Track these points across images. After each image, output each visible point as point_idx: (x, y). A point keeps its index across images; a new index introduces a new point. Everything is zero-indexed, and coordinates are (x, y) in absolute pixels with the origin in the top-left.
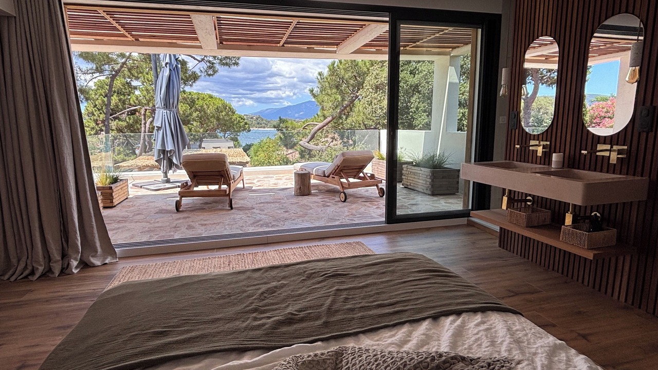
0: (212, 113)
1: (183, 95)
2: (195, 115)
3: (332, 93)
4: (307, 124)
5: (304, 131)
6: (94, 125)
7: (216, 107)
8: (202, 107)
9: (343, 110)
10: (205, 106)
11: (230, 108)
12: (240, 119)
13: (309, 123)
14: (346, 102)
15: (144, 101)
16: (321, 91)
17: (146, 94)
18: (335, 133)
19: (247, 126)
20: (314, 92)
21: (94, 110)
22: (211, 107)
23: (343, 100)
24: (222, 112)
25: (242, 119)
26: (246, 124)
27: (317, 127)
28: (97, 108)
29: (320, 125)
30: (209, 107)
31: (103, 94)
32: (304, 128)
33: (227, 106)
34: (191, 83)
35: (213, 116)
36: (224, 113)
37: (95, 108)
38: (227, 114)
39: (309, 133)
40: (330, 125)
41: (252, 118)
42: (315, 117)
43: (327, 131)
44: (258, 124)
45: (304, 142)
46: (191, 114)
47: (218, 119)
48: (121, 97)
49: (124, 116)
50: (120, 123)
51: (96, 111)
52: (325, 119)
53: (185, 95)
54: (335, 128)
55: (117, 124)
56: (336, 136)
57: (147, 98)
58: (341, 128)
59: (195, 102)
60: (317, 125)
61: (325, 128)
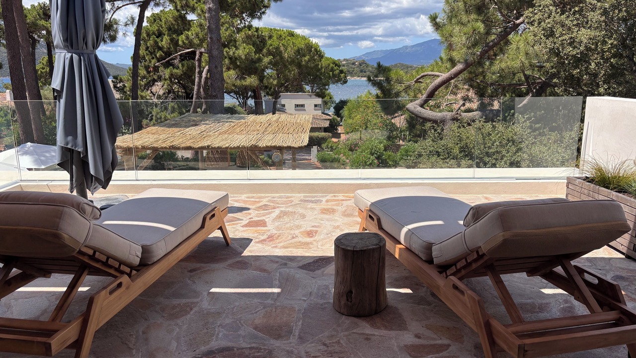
0: (290, 58)
1: (247, 32)
2: (266, 60)
3: (469, 21)
4: (422, 74)
5: (417, 85)
6: (145, 73)
7: (296, 48)
8: (277, 48)
9: (487, 52)
10: (282, 48)
11: (316, 50)
12: (334, 66)
13: (426, 73)
14: (493, 37)
15: (196, 41)
16: (450, 19)
17: (200, 31)
18: (468, 90)
19: (342, 75)
20: (438, 20)
21: (145, 53)
22: (289, 49)
23: (488, 33)
24: (304, 56)
25: (336, 65)
26: (341, 72)
27: (438, 81)
28: (149, 51)
29: (444, 76)
30: (286, 49)
31: (156, 32)
32: (416, 82)
33: (312, 48)
34: (259, 14)
35: (292, 62)
36: (307, 58)
37: (147, 52)
38: (312, 59)
39: (425, 89)
40: (461, 77)
41: (353, 64)
42: (437, 64)
43: (456, 86)
44: (361, 71)
45: (414, 106)
46: (260, 60)
47: (299, 65)
48: (174, 36)
49: (176, 62)
50: (175, 71)
51: (147, 54)
52: (453, 67)
53: (250, 32)
54: (470, 82)
55: (171, 71)
56: (471, 94)
57: (200, 36)
58: (481, 81)
59: (266, 41)
60: (438, 76)
61: (452, 81)
